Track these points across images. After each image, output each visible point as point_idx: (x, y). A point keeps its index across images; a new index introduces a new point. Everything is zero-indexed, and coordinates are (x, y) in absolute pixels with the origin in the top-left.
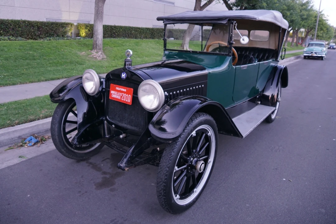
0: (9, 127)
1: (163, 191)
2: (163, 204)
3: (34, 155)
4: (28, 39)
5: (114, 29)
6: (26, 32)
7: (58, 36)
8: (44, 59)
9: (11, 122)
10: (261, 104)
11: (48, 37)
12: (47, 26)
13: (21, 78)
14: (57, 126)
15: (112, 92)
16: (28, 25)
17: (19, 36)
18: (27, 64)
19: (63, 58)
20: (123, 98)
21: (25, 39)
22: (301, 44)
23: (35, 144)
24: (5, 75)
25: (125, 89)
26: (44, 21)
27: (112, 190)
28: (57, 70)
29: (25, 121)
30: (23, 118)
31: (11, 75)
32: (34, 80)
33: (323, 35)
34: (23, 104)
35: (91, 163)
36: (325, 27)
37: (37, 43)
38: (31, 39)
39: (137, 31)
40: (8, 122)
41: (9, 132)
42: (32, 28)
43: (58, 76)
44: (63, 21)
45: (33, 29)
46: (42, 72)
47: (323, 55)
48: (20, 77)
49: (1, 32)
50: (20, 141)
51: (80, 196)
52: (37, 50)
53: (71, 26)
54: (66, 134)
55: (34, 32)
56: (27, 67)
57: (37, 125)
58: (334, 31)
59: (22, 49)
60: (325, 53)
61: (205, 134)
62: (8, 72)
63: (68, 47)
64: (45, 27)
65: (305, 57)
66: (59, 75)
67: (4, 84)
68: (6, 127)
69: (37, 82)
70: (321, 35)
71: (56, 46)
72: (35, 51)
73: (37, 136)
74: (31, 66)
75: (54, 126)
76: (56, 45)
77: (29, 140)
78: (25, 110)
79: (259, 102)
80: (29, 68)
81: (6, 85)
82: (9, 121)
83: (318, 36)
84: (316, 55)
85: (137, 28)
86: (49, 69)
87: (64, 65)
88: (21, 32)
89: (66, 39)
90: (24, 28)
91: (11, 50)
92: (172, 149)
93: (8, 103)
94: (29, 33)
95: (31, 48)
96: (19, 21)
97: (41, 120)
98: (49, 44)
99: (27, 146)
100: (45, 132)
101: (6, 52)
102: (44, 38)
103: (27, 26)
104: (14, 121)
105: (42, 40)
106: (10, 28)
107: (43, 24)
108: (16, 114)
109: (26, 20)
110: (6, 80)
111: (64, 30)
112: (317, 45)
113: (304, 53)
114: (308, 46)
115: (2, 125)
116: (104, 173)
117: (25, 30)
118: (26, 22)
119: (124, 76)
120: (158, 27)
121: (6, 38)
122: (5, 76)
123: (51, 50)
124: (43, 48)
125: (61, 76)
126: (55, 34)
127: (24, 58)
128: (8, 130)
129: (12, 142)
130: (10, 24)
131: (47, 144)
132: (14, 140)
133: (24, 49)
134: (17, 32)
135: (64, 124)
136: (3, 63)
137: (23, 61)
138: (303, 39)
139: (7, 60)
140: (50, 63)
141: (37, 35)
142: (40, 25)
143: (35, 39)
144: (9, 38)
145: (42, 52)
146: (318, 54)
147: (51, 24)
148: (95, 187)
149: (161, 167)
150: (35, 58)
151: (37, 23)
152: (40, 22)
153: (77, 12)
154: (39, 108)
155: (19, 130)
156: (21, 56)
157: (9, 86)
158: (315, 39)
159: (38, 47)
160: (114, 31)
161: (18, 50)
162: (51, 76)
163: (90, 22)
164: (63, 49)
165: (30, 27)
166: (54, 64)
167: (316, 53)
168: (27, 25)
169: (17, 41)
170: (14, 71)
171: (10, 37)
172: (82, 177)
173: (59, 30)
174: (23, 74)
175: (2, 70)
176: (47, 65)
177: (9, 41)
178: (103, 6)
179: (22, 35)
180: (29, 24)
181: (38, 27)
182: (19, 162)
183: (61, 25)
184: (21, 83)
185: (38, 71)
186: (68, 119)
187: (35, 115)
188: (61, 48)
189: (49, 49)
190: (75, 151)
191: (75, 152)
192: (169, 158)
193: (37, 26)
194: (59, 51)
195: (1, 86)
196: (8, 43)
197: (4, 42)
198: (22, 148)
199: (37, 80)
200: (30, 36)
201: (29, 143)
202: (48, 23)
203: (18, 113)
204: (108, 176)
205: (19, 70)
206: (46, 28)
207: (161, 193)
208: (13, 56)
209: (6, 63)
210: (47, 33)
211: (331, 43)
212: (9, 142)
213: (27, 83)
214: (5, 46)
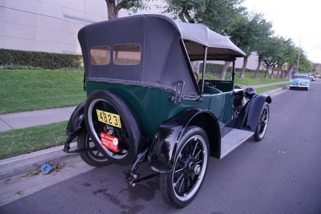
0: (25, 154)
3: (48, 184)
4: (46, 69)
6: (44, 63)
7: (72, 66)
8: (60, 87)
9: (27, 148)
11: (63, 67)
12: (63, 58)
13: (38, 104)
16: (46, 57)
17: (38, 66)
18: (45, 91)
19: (77, 87)
21: (43, 69)
23: (50, 172)
24: (23, 101)
26: (60, 53)
28: (72, 97)
29: (41, 147)
30: (39, 145)
31: (29, 102)
32: (50, 107)
34: (40, 130)
35: (108, 195)
37: (55, 72)
38: (49, 69)
40: (24, 149)
41: (24, 159)
42: (50, 59)
43: (72, 104)
45: (50, 60)
46: (58, 99)
48: (37, 103)
49: (22, 62)
50: (35, 168)
52: (54, 79)
55: (51, 62)
56: (44, 94)
57: (53, 152)
59: (41, 78)
62: (27, 98)
63: (82, 77)
64: (61, 58)
66: (74, 102)
67: (22, 110)
68: (22, 154)
69: (53, 108)
71: (71, 76)
72: (52, 80)
73: (52, 163)
74: (47, 94)
76: (71, 74)
77: (44, 168)
78: (41, 136)
80: (46, 95)
81: (23, 110)
82: (26, 148)
86: (64, 96)
87: (78, 93)
88: (39, 62)
89: (79, 69)
91: (30, 78)
93: (25, 129)
94: (47, 63)
95: (49, 77)
96: (38, 53)
97: (57, 147)
98: (65, 74)
99: (42, 174)
100: (60, 159)
101: (25, 79)
102: (60, 68)
103: (45, 57)
104: (30, 148)
105: (58, 70)
106: (30, 58)
107: (60, 56)
108: (33, 140)
109: (45, 51)
110: (24, 106)
111: (78, 62)
115: (18, 152)
116: (123, 207)
117: (44, 60)
118: (45, 54)
121: (27, 67)
122: (23, 102)
123: (67, 79)
124: (59, 77)
125: (76, 103)
126: (70, 65)
127: (42, 86)
128: (24, 157)
129: (27, 170)
130: (30, 55)
131: (62, 172)
132: (29, 168)
133: (42, 78)
134: (36, 62)
136: (22, 90)
137: (41, 88)
139: (26, 87)
140: (65, 91)
141: (54, 66)
142: (57, 57)
143: (51, 69)
144: (29, 68)
145: (59, 80)
147: (67, 56)
150: (52, 86)
151: (54, 54)
152: (57, 54)
154: (55, 135)
155: (34, 157)
156: (39, 84)
157: (27, 111)
159: (55, 76)
161: (36, 78)
162: (66, 103)
164: (77, 78)
165: (48, 58)
166: (69, 92)
168: (45, 56)
169: (36, 70)
170: (32, 97)
171: (30, 67)
172: (100, 211)
173: (74, 61)
174: (40, 100)
175: (21, 97)
176: (62, 93)
177: (28, 70)
179: (41, 65)
180: (47, 56)
181: (55, 58)
182: (33, 193)
183: (76, 57)
184: (38, 109)
185: (54, 98)
187: (51, 142)
188: (75, 77)
189: (65, 78)
193: (54, 57)
194: (74, 80)
195: (19, 112)
196: (28, 72)
197: (24, 70)
198: (37, 177)
199: (53, 106)
200: (47, 66)
201: (44, 171)
202: (64, 55)
203: (35, 140)
204: (127, 210)
205: (37, 97)
206: (62, 59)
208: (32, 84)
209: (25, 90)
210: (63, 64)
212: (23, 170)
213: (43, 110)
214: (25, 75)
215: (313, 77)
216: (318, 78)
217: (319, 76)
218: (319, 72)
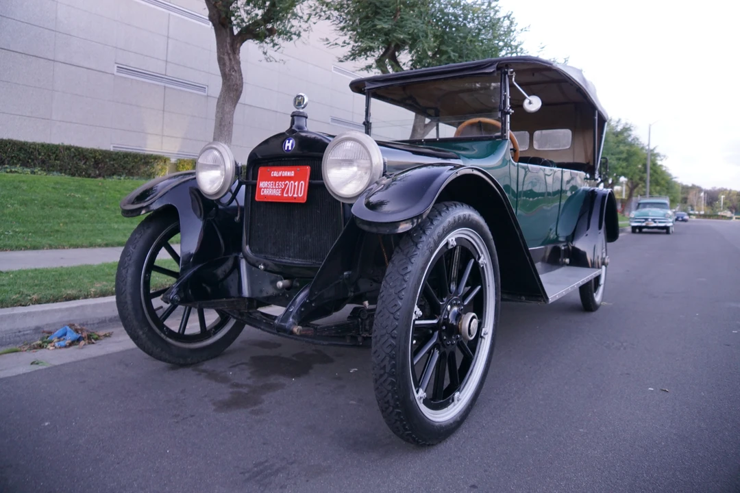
0: (15, 306)
4: (73, 176)
6: (70, 169)
8: (106, 209)
9: (21, 297)
11: (114, 175)
12: (114, 160)
13: (52, 238)
16: (75, 156)
17: (54, 171)
18: (69, 215)
21: (66, 176)
24: (17, 230)
29: (54, 297)
30: (50, 292)
31: (30, 232)
32: (80, 243)
35: (203, 371)
40: (14, 297)
42: (83, 162)
44: (148, 153)
45: (85, 163)
46: (99, 230)
48: (51, 236)
52: (91, 193)
53: (165, 162)
55: (86, 170)
56: (67, 220)
59: (60, 189)
62: (25, 226)
64: (110, 161)
67: (12, 247)
69: (86, 247)
72: (87, 194)
74: (75, 220)
77: (59, 336)
78: (56, 280)
80: (73, 222)
81: (17, 247)
82: (18, 295)
86: (115, 226)
90: (66, 160)
91: (35, 188)
94: (77, 171)
95: (80, 189)
96: (57, 147)
97: (90, 299)
98: (117, 185)
99: (54, 346)
100: (98, 323)
101: (23, 190)
103: (73, 157)
104: (29, 295)
106: (37, 159)
107: (107, 154)
108: (35, 285)
109: (72, 145)
110: (18, 240)
111: (149, 170)
117: (69, 163)
118: (73, 150)
121: (28, 170)
122: (16, 232)
123: (122, 194)
124: (104, 190)
127: (63, 205)
128: (12, 311)
129: (18, 339)
130: (38, 151)
131: (101, 344)
133: (64, 189)
134: (51, 168)
136: (14, 210)
137: (59, 209)
139: (26, 205)
140: (117, 218)
142: (100, 157)
144: (33, 172)
145: (102, 196)
147: (123, 155)
150: (86, 206)
151: (95, 151)
152: (101, 151)
153: (177, 138)
154: (90, 279)
155: (38, 311)
156: (56, 201)
157: (24, 250)
159: (94, 188)
161: (50, 189)
162: (119, 239)
165: (80, 160)
168: (72, 155)
169: (50, 177)
170: (39, 225)
171: (36, 170)
173: (139, 169)
174: (57, 231)
175: (12, 222)
176: (110, 219)
177: (32, 176)
180: (77, 154)
181: (95, 161)
183: (145, 159)
184: (50, 247)
185: (91, 228)
187: (79, 289)
189: (118, 193)
193: (95, 158)
195: (6, 250)
196: (30, 178)
197: (22, 176)
201: (59, 341)
202: (117, 154)
203: (41, 285)
205: (50, 225)
206: (112, 163)
208: (40, 199)
209: (22, 209)
212: (9, 338)
213: (64, 248)
214: (24, 181)
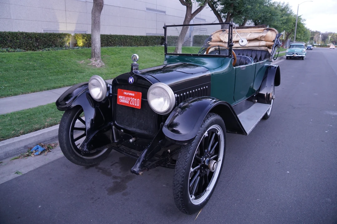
0: (14, 137)
1: (180, 193)
2: (180, 206)
3: (42, 164)
4: (27, 50)
5: (110, 38)
6: (24, 44)
7: (56, 46)
8: (45, 69)
9: (16, 132)
10: (258, 102)
11: (45, 48)
12: (45, 37)
13: (22, 88)
14: (65, 133)
15: (120, 97)
17: (17, 48)
18: (28, 74)
19: (63, 68)
20: (132, 103)
21: (23, 50)
22: (283, 46)
23: (42, 153)
25: (133, 93)
26: (41, 32)
27: (124, 194)
28: (58, 79)
29: (30, 130)
30: (27, 128)
31: (12, 86)
32: (36, 90)
33: (301, 37)
34: (27, 113)
35: (100, 169)
36: (303, 30)
37: (37, 53)
38: (30, 50)
39: (131, 39)
40: (13, 133)
41: (14, 142)
42: (30, 40)
43: (59, 85)
44: (61, 32)
45: (31, 40)
46: (43, 81)
47: (303, 56)
50: (26, 150)
51: (93, 202)
52: (37, 61)
53: (69, 36)
54: (74, 141)
55: (32, 43)
56: (28, 77)
57: (43, 133)
58: (310, 34)
59: (22, 60)
60: (305, 54)
61: (215, 134)
62: (9, 83)
63: (67, 57)
64: (43, 38)
65: (288, 58)
66: (61, 83)
67: (5, 95)
68: (11, 138)
69: (39, 91)
70: (299, 37)
71: (56, 56)
72: (35, 62)
73: (43, 145)
74: (32, 77)
75: (62, 134)
76: (56, 54)
77: (35, 149)
78: (29, 119)
79: (256, 101)
80: (30, 78)
81: (7, 95)
82: (14, 131)
83: (297, 38)
84: (297, 56)
85: (132, 36)
86: (50, 78)
87: (65, 74)
88: (19, 43)
89: (64, 49)
90: (22, 39)
91: (10, 61)
92: (188, 150)
93: (11, 113)
94: (28, 44)
95: (31, 59)
96: (16, 33)
97: (46, 129)
98: (48, 55)
99: (34, 155)
100: (51, 140)
101: (5, 63)
102: (42, 48)
103: (25, 38)
104: (19, 131)
105: (41, 51)
106: (8, 40)
107: (41, 36)
108: (21, 124)
109: (24, 31)
110: (7, 91)
111: (62, 41)
112: (297, 46)
113: (286, 54)
114: (290, 47)
115: (6, 136)
116: (115, 177)
117: (23, 41)
118: (24, 34)
119: (131, 80)
120: (151, 35)
121: (5, 50)
122: (5, 87)
123: (51, 60)
124: (43, 58)
125: (63, 85)
126: (53, 45)
127: (24, 69)
128: (13, 140)
129: (18, 152)
130: (8, 36)
131: (54, 152)
132: (20, 150)
133: (24, 60)
134: (15, 44)
135: (72, 131)
136: (3, 74)
137: (23, 71)
138: (284, 42)
139: (7, 71)
140: (50, 73)
141: (35, 46)
142: (38, 37)
143: (33, 50)
144: (7, 50)
145: (42, 62)
146: (299, 55)
147: (49, 35)
148: (107, 192)
149: (177, 169)
150: (36, 68)
151: (35, 34)
152: (38, 33)
153: (73, 23)
154: (44, 117)
155: (24, 139)
156: (21, 67)
157: (11, 96)
158: (295, 41)
159: (38, 58)
160: (110, 40)
161: (17, 61)
162: (53, 85)
163: (87, 32)
164: (62, 59)
165: (28, 39)
166: (54, 73)
167: (297, 54)
168: (24, 36)
169: (16, 53)
170: (15, 81)
171: (9, 49)
172: (93, 183)
173: (57, 41)
174: (24, 84)
175: (2, 81)
176: (47, 74)
177: (7, 53)
178: (100, 16)
179: (21, 46)
180: (27, 36)
181: (36, 39)
182: (27, 172)
184: (23, 93)
185: (39, 81)
186: (75, 126)
187: (40, 124)
188: (60, 57)
189: (49, 59)
190: (84, 157)
191: (84, 159)
192: (185, 160)
193: (35, 37)
194: (59, 61)
195: (3, 97)
196: (7, 54)
197: (3, 53)
198: (29, 158)
199: (38, 89)
200: (28, 47)
201: (36, 152)
202: (46, 34)
203: (23, 123)
204: (119, 180)
205: (21, 81)
206: (44, 39)
207: (178, 195)
208: (13, 67)
209: (6, 74)
210: (45, 44)
211: (308, 44)
212: (14, 153)
213: (29, 93)
214: (4, 58)
215: (311, 45)
216: (316, 47)
217: (317, 44)
218: (317, 40)
